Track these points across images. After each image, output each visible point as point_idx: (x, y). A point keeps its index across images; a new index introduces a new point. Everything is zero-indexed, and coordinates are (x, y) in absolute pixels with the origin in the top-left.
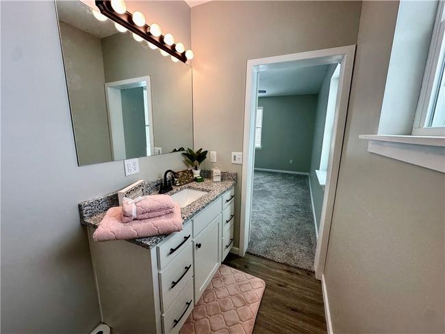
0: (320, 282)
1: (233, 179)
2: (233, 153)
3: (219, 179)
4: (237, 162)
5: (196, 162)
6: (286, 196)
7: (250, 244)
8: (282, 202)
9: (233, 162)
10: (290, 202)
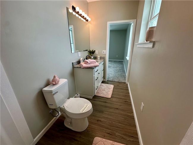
0: (127, 84)
1: (103, 58)
2: (103, 51)
3: (99, 59)
4: (104, 53)
5: (92, 54)
6: (116, 67)
7: (108, 79)
8: (116, 69)
9: (103, 53)
10: (118, 69)
